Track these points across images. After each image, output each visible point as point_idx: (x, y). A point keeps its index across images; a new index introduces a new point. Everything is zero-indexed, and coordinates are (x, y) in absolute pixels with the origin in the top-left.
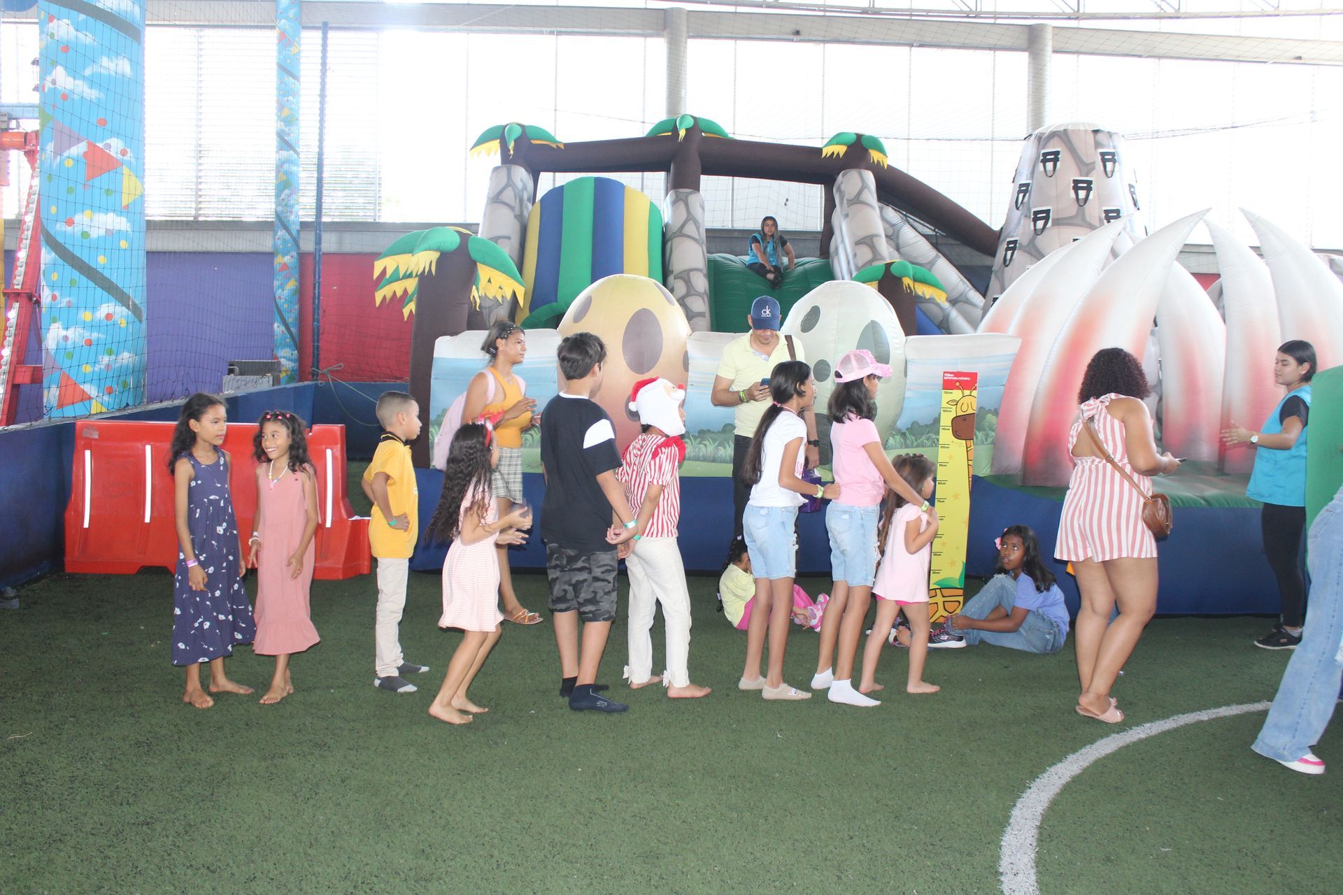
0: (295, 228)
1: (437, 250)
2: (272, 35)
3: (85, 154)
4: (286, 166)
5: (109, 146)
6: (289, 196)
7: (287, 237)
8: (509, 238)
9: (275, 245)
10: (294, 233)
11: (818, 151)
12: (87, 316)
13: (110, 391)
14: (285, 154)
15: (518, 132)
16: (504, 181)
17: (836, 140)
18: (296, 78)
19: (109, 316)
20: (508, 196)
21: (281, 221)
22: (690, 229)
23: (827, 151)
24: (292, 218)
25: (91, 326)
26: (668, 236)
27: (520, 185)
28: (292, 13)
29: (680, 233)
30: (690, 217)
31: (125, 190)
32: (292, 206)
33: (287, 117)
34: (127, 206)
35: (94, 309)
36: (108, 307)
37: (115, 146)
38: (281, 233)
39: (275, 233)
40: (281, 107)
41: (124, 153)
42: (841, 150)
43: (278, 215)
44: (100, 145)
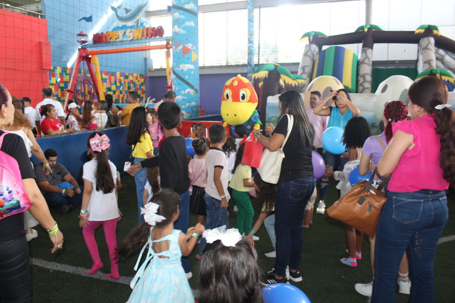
0: (253, 66)
1: (267, 70)
2: (246, 11)
3: (182, 49)
4: (250, 48)
5: (188, 46)
6: (251, 56)
7: (251, 68)
8: (308, 66)
9: (247, 71)
10: (253, 67)
11: (414, 32)
12: (183, 92)
13: (189, 113)
14: (250, 45)
16: (308, 49)
17: (421, 28)
18: (253, 22)
19: (189, 92)
20: (309, 53)
21: (249, 64)
22: (366, 61)
23: (417, 32)
24: (252, 63)
25: (184, 95)
26: (359, 63)
27: (313, 50)
28: (251, 4)
29: (363, 62)
30: (367, 57)
31: (193, 58)
32: (252, 59)
33: (251, 34)
34: (193, 62)
35: (185, 90)
36: (189, 90)
37: (190, 46)
38: (249, 67)
39: (247, 67)
40: (249, 31)
41: (192, 47)
42: (422, 31)
43: (248, 63)
44: (186, 46)
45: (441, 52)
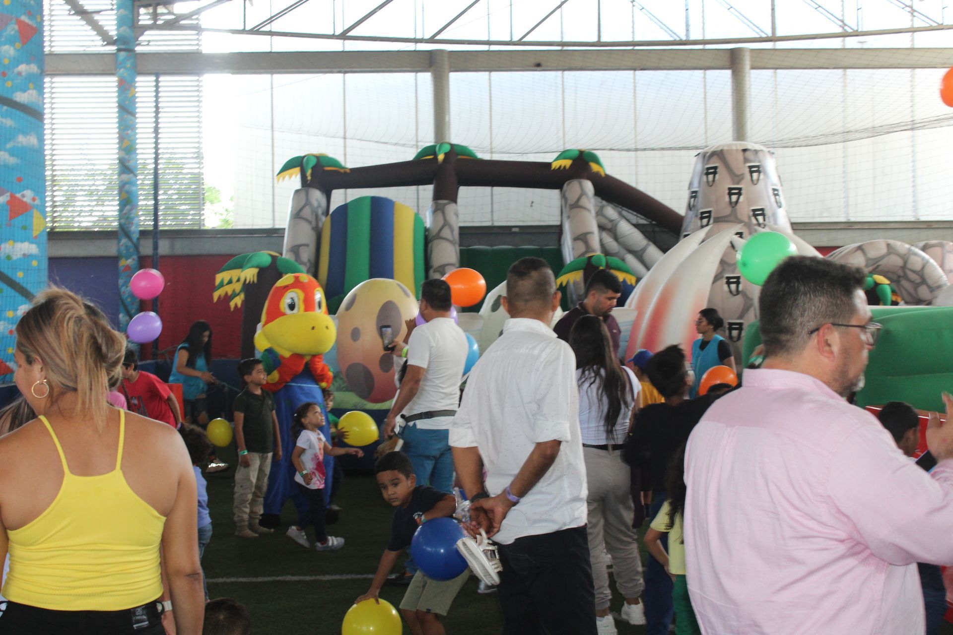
0: (135, 236)
1: (257, 267)
2: (111, 82)
3: (8, 203)
4: (127, 187)
5: (23, 196)
6: (131, 210)
7: (130, 244)
8: (307, 245)
9: (119, 250)
10: (135, 240)
11: (549, 165)
12: (10, 314)
14: (125, 177)
15: (313, 162)
16: (303, 202)
17: (563, 155)
18: (132, 116)
20: (307, 212)
21: (123, 231)
22: (446, 233)
23: (555, 165)
24: (133, 228)
26: (430, 237)
27: (315, 204)
28: (128, 64)
29: (438, 236)
30: (446, 224)
31: (35, 227)
32: (133, 219)
33: (127, 146)
34: (36, 237)
35: (16, 310)
37: (28, 196)
38: (124, 241)
39: (119, 241)
40: (122, 139)
41: (34, 199)
42: (567, 163)
43: (121, 225)
44: (18, 195)
45: (611, 212)
